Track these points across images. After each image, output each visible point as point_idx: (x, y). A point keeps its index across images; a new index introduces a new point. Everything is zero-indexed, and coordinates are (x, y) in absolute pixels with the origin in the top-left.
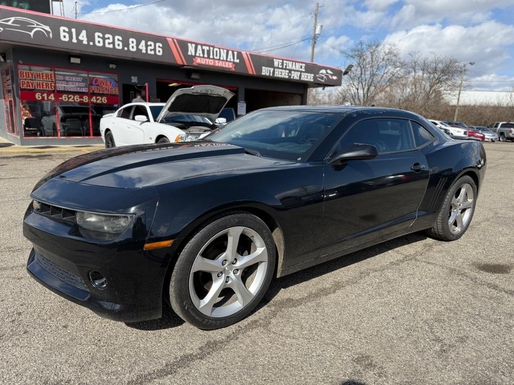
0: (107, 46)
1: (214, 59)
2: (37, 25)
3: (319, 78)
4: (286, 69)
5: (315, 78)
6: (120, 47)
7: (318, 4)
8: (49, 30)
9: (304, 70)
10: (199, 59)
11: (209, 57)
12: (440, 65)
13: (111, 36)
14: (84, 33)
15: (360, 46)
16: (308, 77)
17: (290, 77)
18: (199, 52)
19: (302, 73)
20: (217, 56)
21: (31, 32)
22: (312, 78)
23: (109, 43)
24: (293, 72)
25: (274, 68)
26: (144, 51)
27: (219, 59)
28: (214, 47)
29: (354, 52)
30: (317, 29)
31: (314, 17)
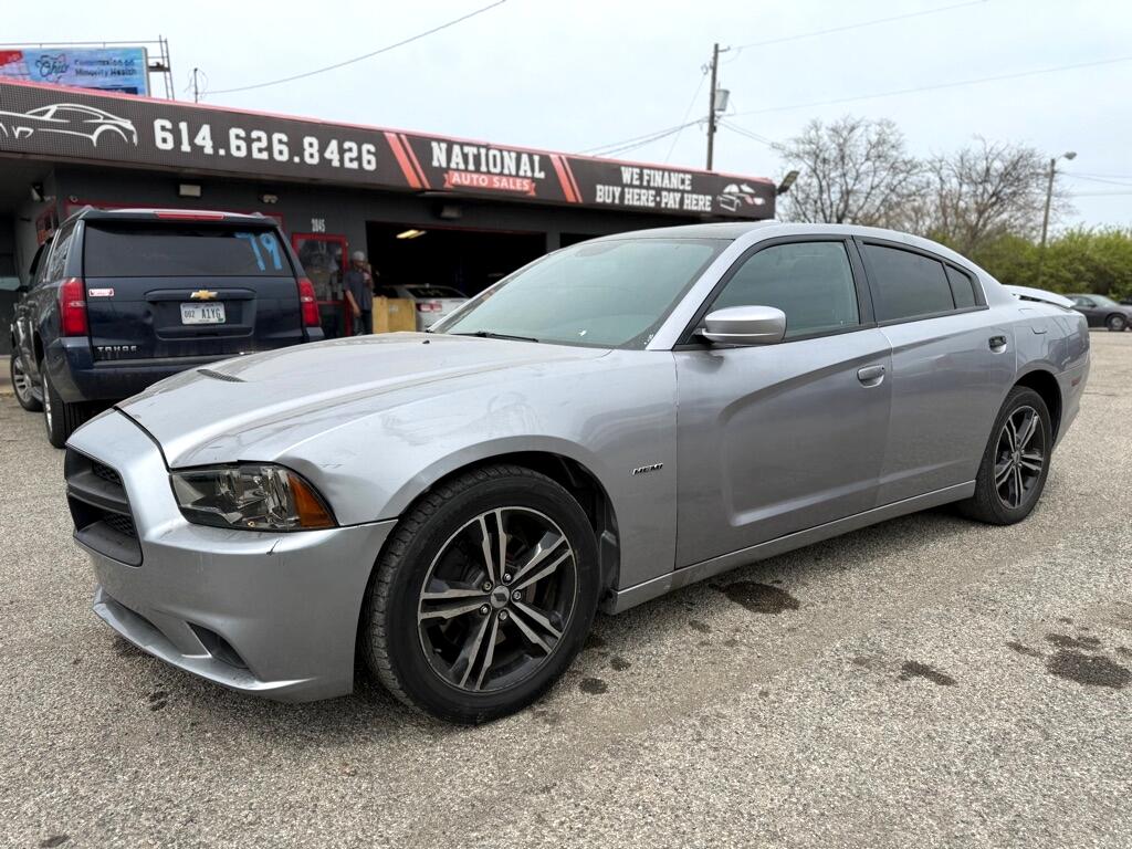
0: (256, 155)
1: (489, 172)
2: (106, 118)
3: (724, 203)
4: (648, 188)
5: (714, 203)
6: (285, 157)
7: (716, 46)
8: (131, 128)
9: (689, 188)
10: (456, 174)
11: (478, 170)
12: (998, 165)
13: (263, 135)
14: (205, 130)
15: (813, 133)
16: (700, 203)
17: (659, 204)
18: (457, 159)
19: (686, 195)
20: (495, 165)
21: (92, 133)
22: (708, 203)
23: (260, 150)
24: (664, 193)
25: (623, 186)
26: (336, 163)
27: (501, 174)
28: (488, 147)
29: (801, 147)
30: (717, 98)
31: (710, 72)
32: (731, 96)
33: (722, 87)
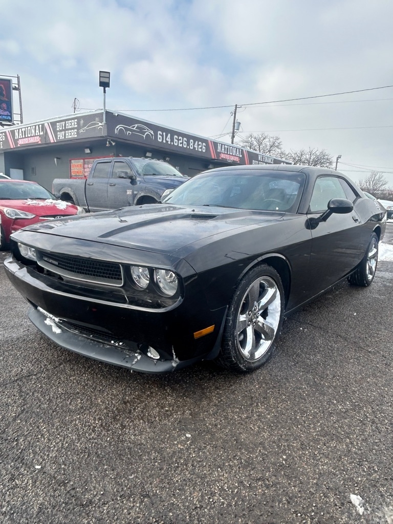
0: (180, 145)
1: (230, 154)
2: (148, 130)
4: (264, 162)
7: (236, 105)
8: (153, 134)
10: (222, 155)
11: (227, 154)
13: (182, 139)
14: (169, 135)
18: (223, 150)
20: (231, 152)
21: (144, 135)
23: (180, 143)
25: (259, 161)
26: (197, 149)
27: (232, 155)
28: (230, 146)
29: (245, 144)
30: (236, 126)
31: (234, 115)
32: (241, 125)
33: (238, 121)
